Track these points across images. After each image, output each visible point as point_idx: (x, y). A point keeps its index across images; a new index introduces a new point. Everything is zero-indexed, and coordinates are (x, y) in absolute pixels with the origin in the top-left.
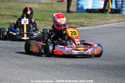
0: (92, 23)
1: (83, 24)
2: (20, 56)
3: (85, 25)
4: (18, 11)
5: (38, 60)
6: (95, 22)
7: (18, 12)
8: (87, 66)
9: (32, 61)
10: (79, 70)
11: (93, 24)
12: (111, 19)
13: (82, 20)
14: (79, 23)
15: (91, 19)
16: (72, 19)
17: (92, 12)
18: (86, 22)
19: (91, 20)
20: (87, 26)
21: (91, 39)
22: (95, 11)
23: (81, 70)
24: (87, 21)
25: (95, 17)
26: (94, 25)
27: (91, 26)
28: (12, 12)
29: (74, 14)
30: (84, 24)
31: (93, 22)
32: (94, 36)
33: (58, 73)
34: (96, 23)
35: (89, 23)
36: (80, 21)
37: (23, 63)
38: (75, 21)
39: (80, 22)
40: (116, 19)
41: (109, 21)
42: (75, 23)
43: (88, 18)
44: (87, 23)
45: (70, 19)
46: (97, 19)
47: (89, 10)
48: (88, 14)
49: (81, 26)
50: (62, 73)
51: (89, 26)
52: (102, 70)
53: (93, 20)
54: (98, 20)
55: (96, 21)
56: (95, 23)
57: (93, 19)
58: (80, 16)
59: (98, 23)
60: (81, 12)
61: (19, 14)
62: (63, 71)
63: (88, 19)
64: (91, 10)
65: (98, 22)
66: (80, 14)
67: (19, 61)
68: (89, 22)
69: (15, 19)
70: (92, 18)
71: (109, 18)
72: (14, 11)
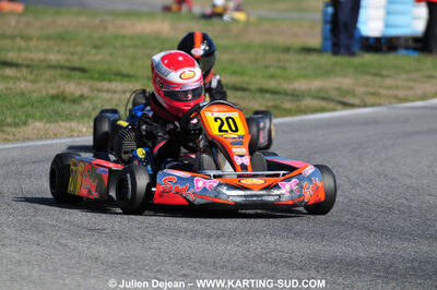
0: (383, 92)
1: (350, 100)
2: (106, 226)
3: (356, 101)
4: (96, 47)
5: (180, 239)
6: (397, 88)
7: (93, 51)
8: (372, 263)
9: (155, 245)
10: (340, 280)
11: (389, 97)
13: (346, 82)
14: (335, 95)
15: (382, 76)
16: (305, 77)
17: (384, 48)
18: (360, 90)
19: (377, 79)
20: (365, 105)
21: (383, 156)
22: (394, 43)
24: (366, 85)
25: (396, 67)
26: (393, 100)
27: (379, 105)
28: (73, 54)
29: (313, 56)
30: (354, 95)
31: (390, 88)
32: (393, 145)
34: (401, 94)
35: (373, 94)
36: (336, 85)
37: (122, 254)
38: (316, 84)
39: (338, 89)
42: (317, 95)
43: (369, 73)
44: (365, 93)
45: (297, 77)
46: (404, 76)
47: (372, 42)
48: (369, 58)
49: (339, 107)
51: (372, 105)
53: (389, 82)
54: (407, 80)
55: (399, 83)
56: (395, 92)
57: (388, 76)
58: (335, 64)
59: (410, 93)
61: (97, 58)
63: (369, 78)
64: (378, 40)
65: (410, 88)
67: (105, 245)
68: (372, 90)
69: (84, 82)
70: (385, 72)
72: (79, 49)
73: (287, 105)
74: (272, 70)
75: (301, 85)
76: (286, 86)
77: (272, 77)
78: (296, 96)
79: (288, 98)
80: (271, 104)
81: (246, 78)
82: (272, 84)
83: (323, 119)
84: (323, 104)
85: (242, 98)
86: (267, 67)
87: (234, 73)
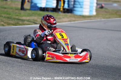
1: (36, 22)
10: (30, 66)
12: (63, 18)
13: (36, 18)
14: (32, 21)
16: (25, 16)
17: (45, 10)
22: (48, 9)
23: (32, 66)
29: (28, 11)
33: (9, 68)
36: (33, 19)
38: (28, 18)
40: (68, 18)
41: (61, 20)
42: (28, 21)
45: (23, 16)
47: (42, 8)
48: (41, 12)
49: (33, 24)
50: (13, 68)
52: (52, 66)
58: (33, 13)
60: (35, 10)
62: (15, 67)
64: (44, 8)
66: (33, 12)
71: (61, 17)
73: (20, 23)
74: (17, 14)
75: (24, 18)
76: (20, 18)
77: (17, 16)
78: (23, 20)
79: (21, 21)
80: (16, 22)
81: (11, 16)
82: (17, 17)
83: (29, 27)
84: (29, 23)
85: (9, 20)
86: (16, 13)
87: (8, 14)
